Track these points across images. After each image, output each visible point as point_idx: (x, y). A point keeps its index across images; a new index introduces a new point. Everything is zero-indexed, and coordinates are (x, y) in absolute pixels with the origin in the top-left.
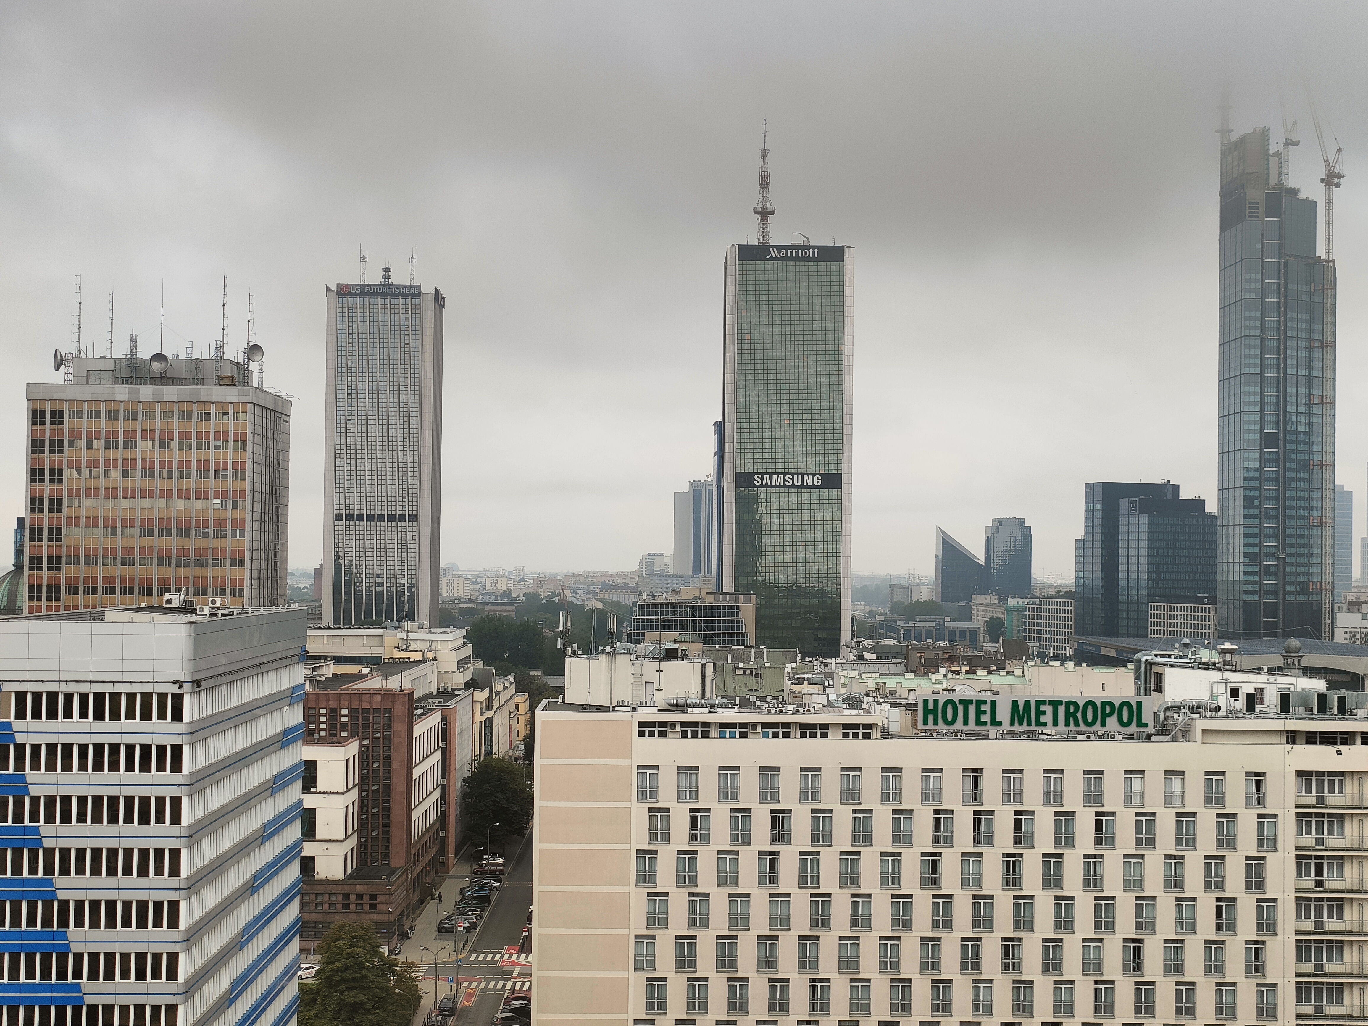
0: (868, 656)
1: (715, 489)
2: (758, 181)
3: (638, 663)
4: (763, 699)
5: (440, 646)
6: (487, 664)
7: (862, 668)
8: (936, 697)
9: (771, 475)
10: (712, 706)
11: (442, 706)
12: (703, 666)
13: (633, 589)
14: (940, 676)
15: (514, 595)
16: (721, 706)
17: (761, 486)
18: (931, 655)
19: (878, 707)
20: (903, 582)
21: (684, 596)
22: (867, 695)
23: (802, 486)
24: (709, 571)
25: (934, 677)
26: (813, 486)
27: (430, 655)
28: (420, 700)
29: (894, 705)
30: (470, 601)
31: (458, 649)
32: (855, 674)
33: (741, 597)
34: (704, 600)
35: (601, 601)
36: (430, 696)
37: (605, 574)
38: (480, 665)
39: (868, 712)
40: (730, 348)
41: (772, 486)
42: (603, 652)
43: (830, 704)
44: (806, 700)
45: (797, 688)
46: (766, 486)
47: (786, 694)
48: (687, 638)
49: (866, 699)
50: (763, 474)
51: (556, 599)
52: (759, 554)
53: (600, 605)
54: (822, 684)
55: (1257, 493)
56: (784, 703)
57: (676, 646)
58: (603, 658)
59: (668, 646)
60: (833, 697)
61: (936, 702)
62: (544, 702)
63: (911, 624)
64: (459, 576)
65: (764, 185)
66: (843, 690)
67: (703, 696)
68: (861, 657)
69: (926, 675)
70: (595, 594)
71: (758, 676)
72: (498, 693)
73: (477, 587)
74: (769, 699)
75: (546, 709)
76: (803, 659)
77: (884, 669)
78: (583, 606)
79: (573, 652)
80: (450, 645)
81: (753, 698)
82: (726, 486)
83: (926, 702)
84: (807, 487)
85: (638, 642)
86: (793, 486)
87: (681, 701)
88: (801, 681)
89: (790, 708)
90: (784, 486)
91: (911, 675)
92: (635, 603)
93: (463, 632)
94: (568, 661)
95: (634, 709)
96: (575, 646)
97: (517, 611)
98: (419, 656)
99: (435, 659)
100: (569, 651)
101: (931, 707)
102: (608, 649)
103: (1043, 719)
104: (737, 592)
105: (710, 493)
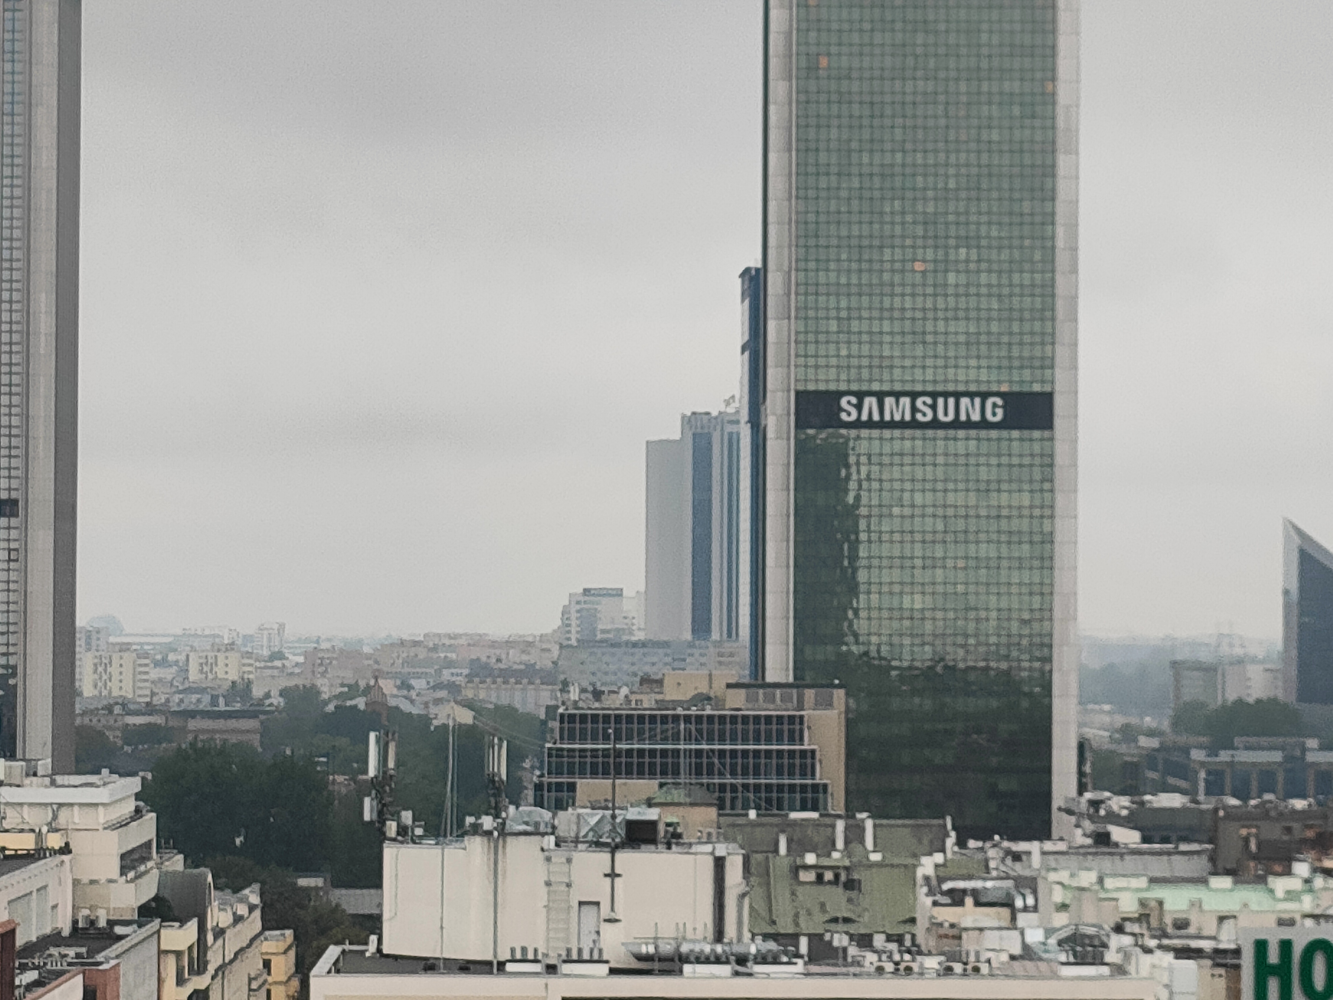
0: (1119, 834)
1: (745, 433)
3: (559, 857)
4: (865, 941)
5: (77, 818)
6: (193, 861)
7: (1107, 863)
9: (880, 396)
10: (742, 960)
11: (81, 962)
12: (719, 863)
13: (548, 678)
14: (1294, 883)
15: (257, 692)
16: (762, 959)
17: (858, 424)
19: (1146, 959)
20: (1205, 656)
21: (671, 693)
22: (1119, 929)
23: (956, 424)
24: (731, 631)
25: (1280, 884)
26: (984, 424)
27: (54, 841)
28: (30, 949)
29: (1184, 953)
31: (122, 825)
32: (1088, 878)
33: (810, 694)
34: (718, 702)
38: (177, 863)
40: (779, 89)
41: (882, 425)
42: (476, 830)
43: (1028, 953)
44: (969, 943)
45: (947, 915)
46: (870, 424)
47: (920, 930)
48: (678, 795)
49: (1116, 941)
50: (861, 395)
51: (360, 703)
52: (853, 589)
53: (466, 717)
54: (1008, 904)
56: (916, 950)
57: (652, 814)
58: (476, 844)
59: (634, 814)
60: (1034, 936)
62: (333, 952)
63: (1224, 756)
64: (124, 648)
66: (1060, 920)
67: (719, 936)
68: (1102, 839)
69: (1261, 880)
70: (453, 688)
71: (851, 885)
74: (879, 941)
75: (337, 968)
76: (961, 843)
77: (1159, 867)
79: (403, 831)
80: (103, 816)
81: (839, 940)
84: (969, 425)
85: (560, 806)
86: (935, 424)
87: (667, 948)
88: (957, 897)
89: (932, 963)
90: (914, 424)
91: (1225, 882)
92: (551, 710)
93: (134, 784)
94: (389, 853)
95: (551, 969)
96: (407, 817)
97: (265, 731)
98: (26, 843)
99: (66, 850)
100: (392, 828)
102: (487, 822)
104: (799, 683)
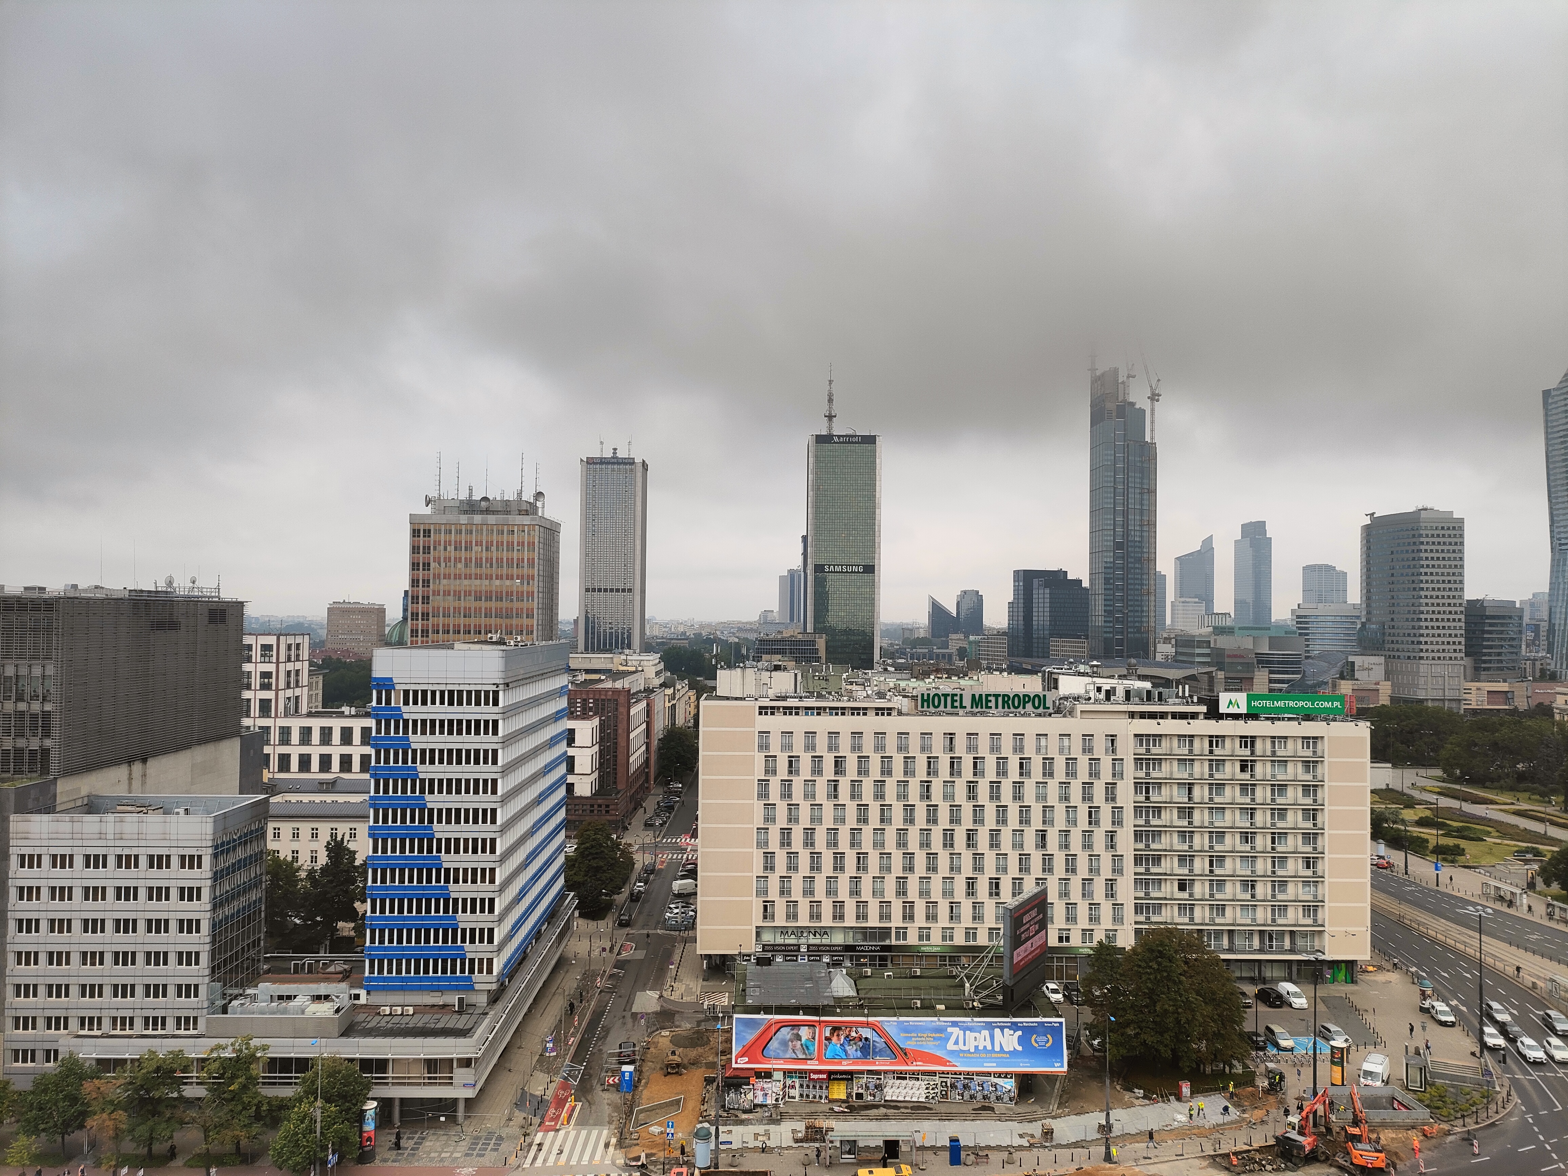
0: (889, 668)
1: (802, 574)
2: (827, 398)
3: (758, 673)
4: (830, 693)
5: (645, 663)
6: (672, 674)
7: (887, 675)
8: (929, 692)
9: (834, 566)
10: (801, 698)
11: (647, 697)
12: (796, 675)
13: (756, 631)
14: (931, 680)
15: (688, 634)
16: (806, 697)
17: (829, 572)
18: (926, 668)
19: (896, 698)
20: (910, 627)
21: (784, 635)
22: (889, 691)
23: (852, 572)
24: (799, 620)
25: (927, 681)
26: (858, 572)
27: (640, 669)
28: (634, 694)
29: (904, 696)
30: (663, 638)
31: (656, 665)
32: (882, 679)
33: (817, 635)
34: (796, 637)
35: (737, 637)
36: (640, 691)
37: (739, 622)
38: (669, 674)
39: (890, 700)
40: (811, 493)
41: (835, 572)
42: (739, 667)
43: (868, 696)
44: (854, 694)
45: (849, 687)
46: (832, 572)
47: (843, 691)
48: (786, 659)
49: (889, 693)
50: (829, 565)
51: (712, 637)
52: (828, 611)
53: (737, 640)
54: (864, 685)
55: (1112, 576)
56: (842, 696)
57: (780, 663)
58: (739, 670)
59: (775, 663)
60: (870, 692)
61: (929, 695)
62: (705, 695)
63: (914, 650)
64: (657, 623)
65: (830, 400)
66: (876, 688)
67: (796, 692)
68: (886, 670)
69: (923, 679)
70: (733, 633)
71: (826, 680)
72: (678, 690)
73: (667, 630)
74: (833, 693)
75: (706, 699)
76: (852, 670)
77: (899, 676)
78: (727, 641)
79: (722, 667)
80: (651, 663)
81: (824, 693)
82: (809, 572)
83: (923, 695)
84: (855, 572)
85: (758, 661)
86: (847, 572)
87: (783, 695)
88: (851, 683)
89: (845, 698)
90: (842, 572)
91: (914, 680)
92: (756, 639)
93: (659, 655)
94: (718, 672)
95: (756, 699)
96: (723, 663)
97: (689, 643)
98: (634, 669)
99: (643, 671)
100: (719, 666)
101: (926, 698)
102: (741, 665)
103: (990, 705)
104: (815, 633)
105: (800, 576)
